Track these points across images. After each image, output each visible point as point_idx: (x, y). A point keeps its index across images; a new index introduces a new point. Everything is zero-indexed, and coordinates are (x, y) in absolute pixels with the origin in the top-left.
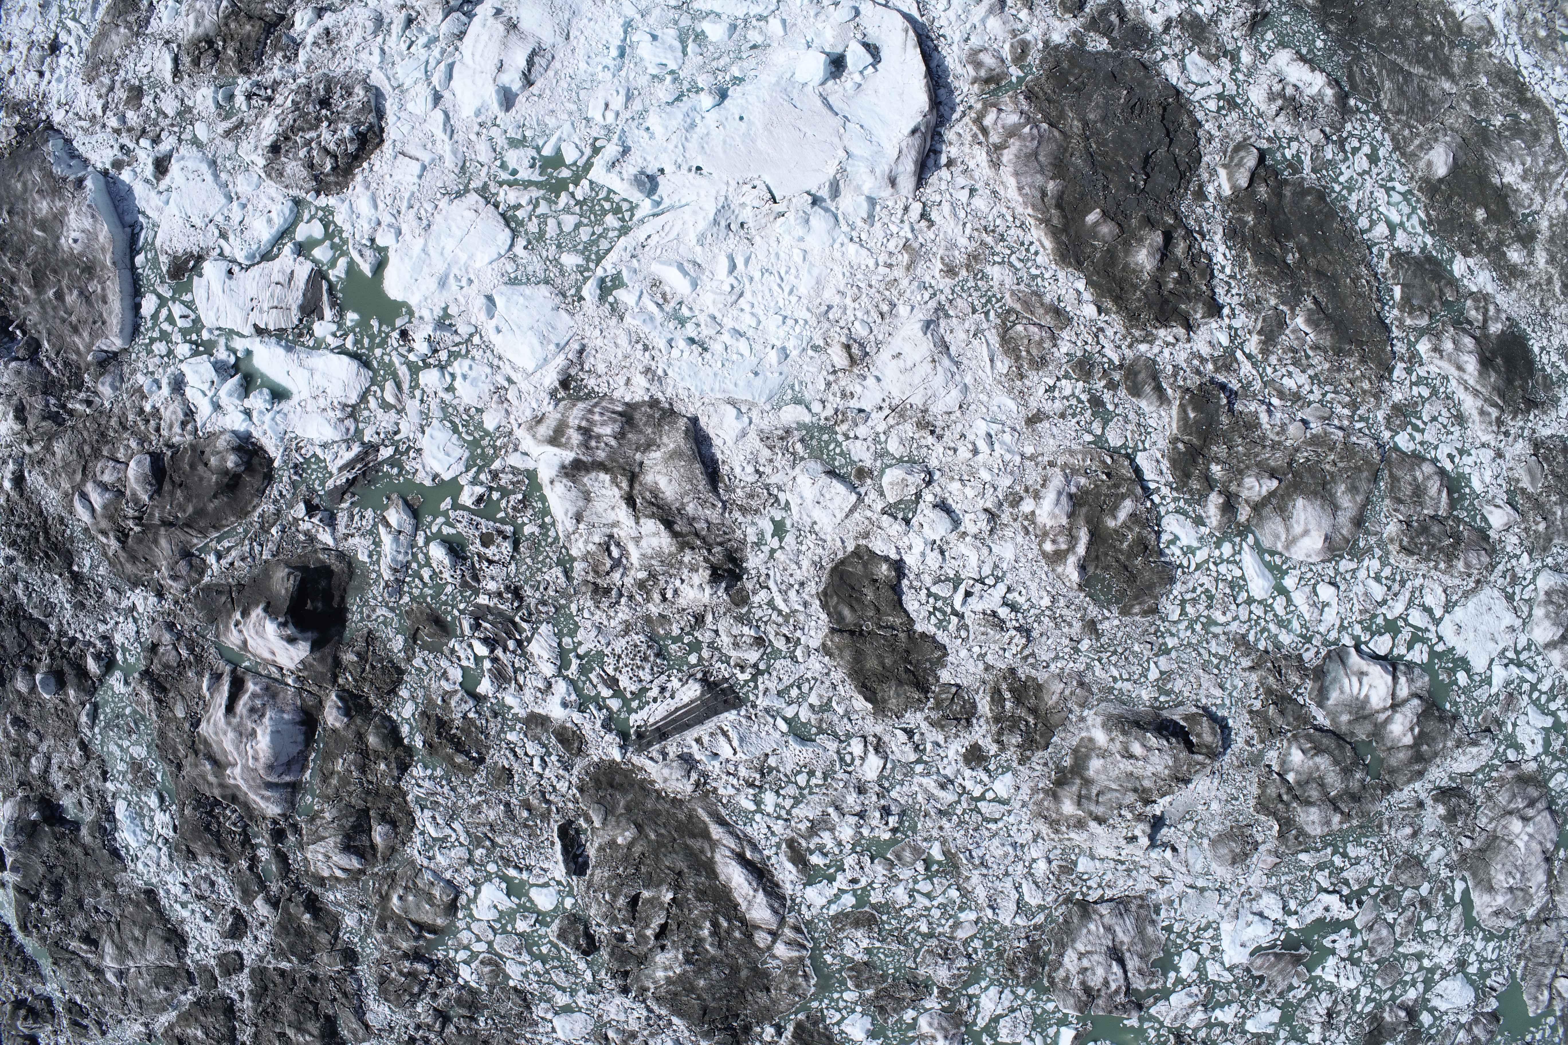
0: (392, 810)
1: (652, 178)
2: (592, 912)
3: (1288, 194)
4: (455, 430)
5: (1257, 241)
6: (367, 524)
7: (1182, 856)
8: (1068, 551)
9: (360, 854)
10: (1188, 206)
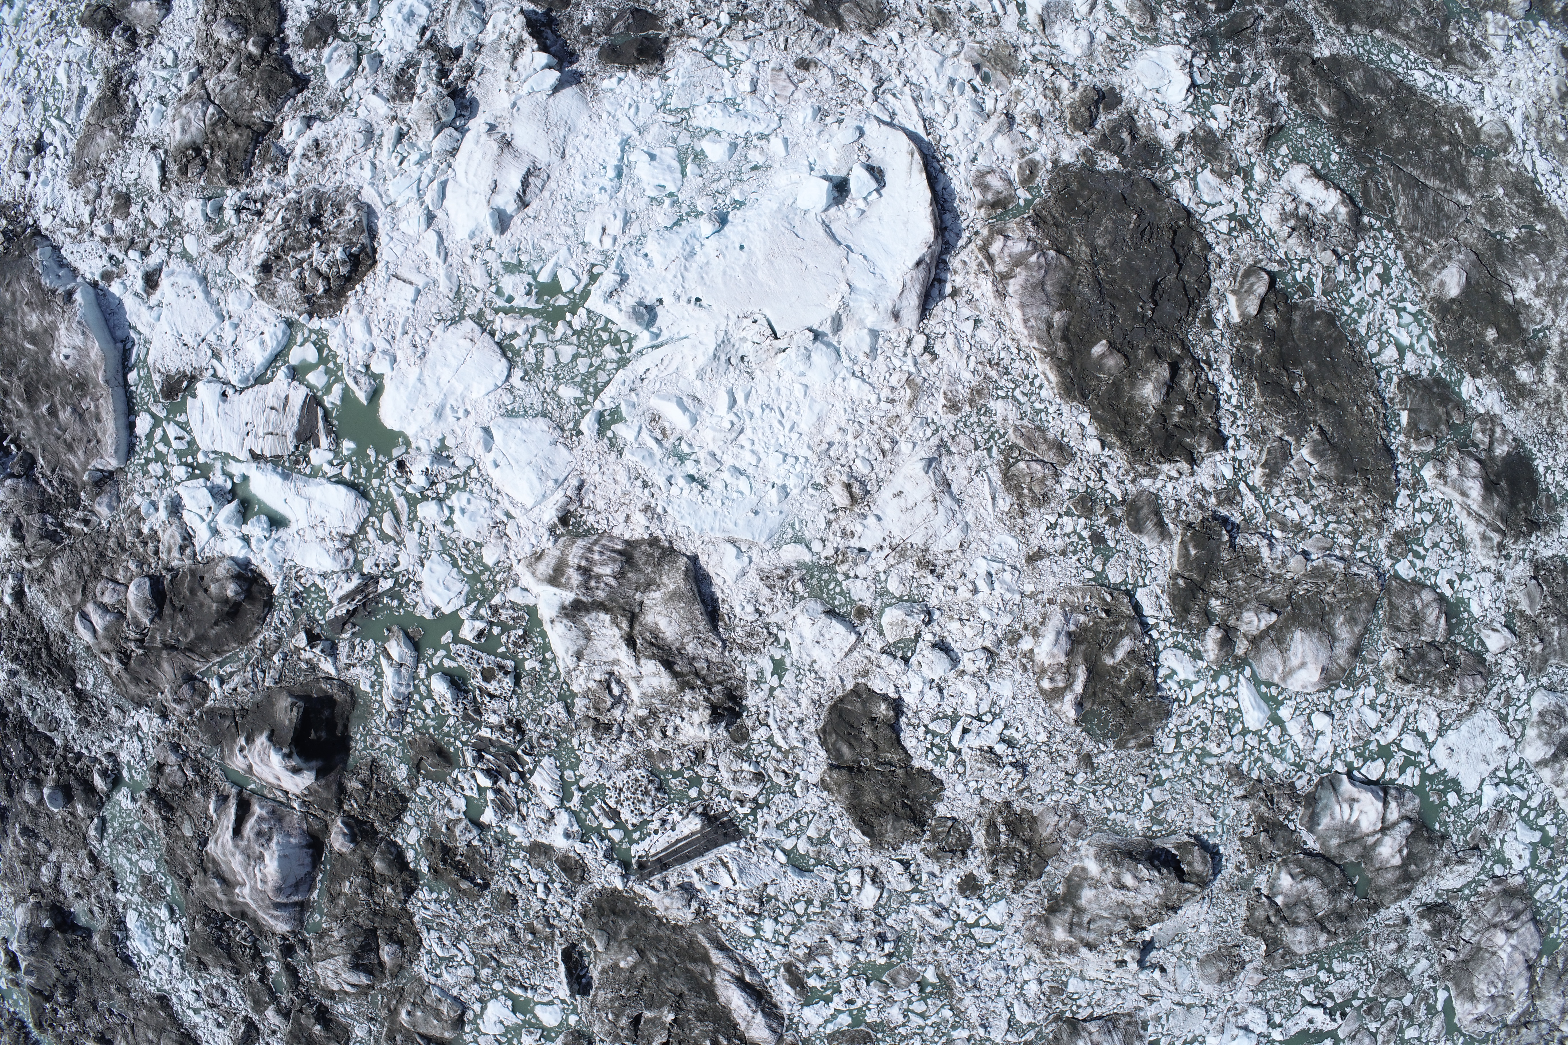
0: (399, 930)
1: (650, 309)
2: (596, 1029)
3: (1298, 319)
4: (455, 564)
5: (1264, 371)
6: (368, 654)
7: (1170, 975)
8: (1065, 688)
9: (368, 971)
10: (1196, 334)
